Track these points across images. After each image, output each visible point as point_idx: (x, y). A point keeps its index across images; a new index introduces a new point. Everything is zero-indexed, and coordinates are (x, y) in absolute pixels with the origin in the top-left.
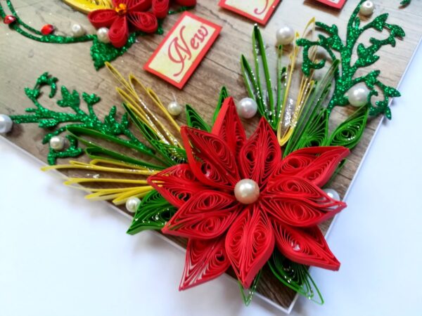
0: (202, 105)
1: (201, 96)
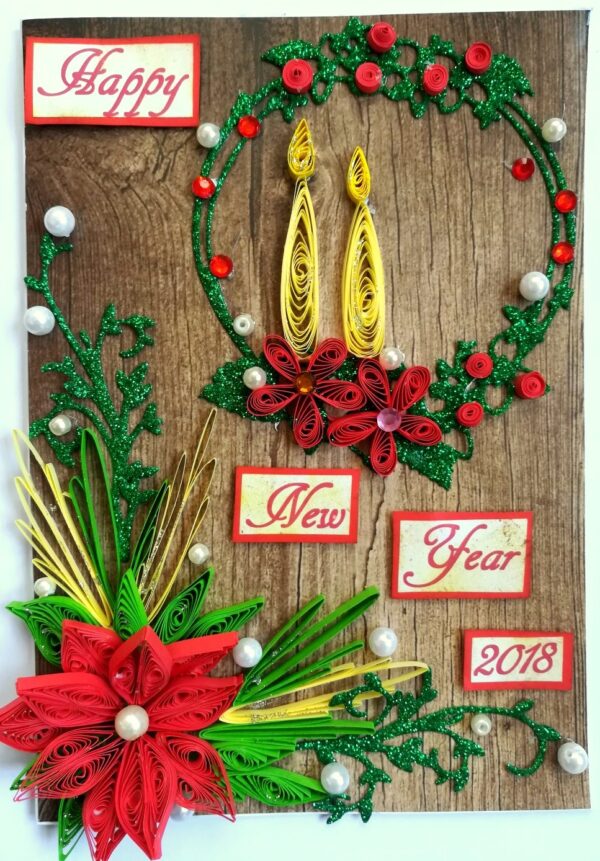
0: (228, 581)
1: (240, 572)
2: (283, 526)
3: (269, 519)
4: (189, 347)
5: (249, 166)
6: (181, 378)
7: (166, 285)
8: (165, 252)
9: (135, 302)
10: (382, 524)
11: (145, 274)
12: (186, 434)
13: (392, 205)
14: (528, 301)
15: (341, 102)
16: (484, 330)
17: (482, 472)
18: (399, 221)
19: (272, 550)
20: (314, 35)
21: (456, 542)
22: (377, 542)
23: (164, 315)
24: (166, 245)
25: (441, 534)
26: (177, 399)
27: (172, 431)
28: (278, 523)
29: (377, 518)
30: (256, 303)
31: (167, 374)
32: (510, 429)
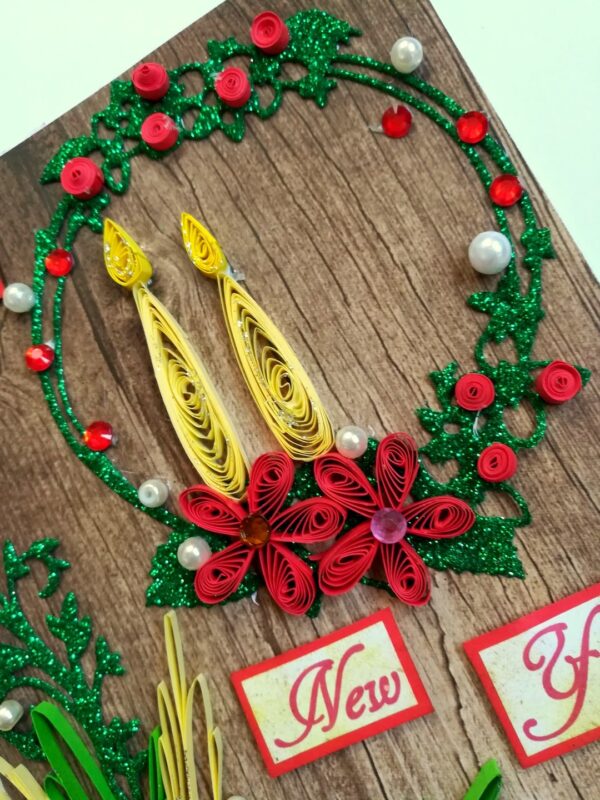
2: (325, 729)
3: (302, 728)
4: (109, 551)
5: (80, 306)
6: (117, 592)
7: (52, 489)
8: (35, 452)
9: (29, 526)
10: (458, 667)
11: (26, 488)
12: (155, 657)
13: (261, 257)
14: (494, 276)
15: (147, 176)
16: (458, 343)
17: (558, 531)
18: (279, 271)
19: (329, 766)
20: (83, 125)
21: (573, 648)
22: (462, 693)
23: (65, 526)
24: (32, 444)
25: (546, 646)
26: (124, 619)
27: (138, 663)
28: (316, 729)
29: (447, 661)
30: (157, 457)
31: (99, 595)
32: (564, 453)
